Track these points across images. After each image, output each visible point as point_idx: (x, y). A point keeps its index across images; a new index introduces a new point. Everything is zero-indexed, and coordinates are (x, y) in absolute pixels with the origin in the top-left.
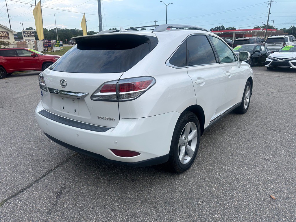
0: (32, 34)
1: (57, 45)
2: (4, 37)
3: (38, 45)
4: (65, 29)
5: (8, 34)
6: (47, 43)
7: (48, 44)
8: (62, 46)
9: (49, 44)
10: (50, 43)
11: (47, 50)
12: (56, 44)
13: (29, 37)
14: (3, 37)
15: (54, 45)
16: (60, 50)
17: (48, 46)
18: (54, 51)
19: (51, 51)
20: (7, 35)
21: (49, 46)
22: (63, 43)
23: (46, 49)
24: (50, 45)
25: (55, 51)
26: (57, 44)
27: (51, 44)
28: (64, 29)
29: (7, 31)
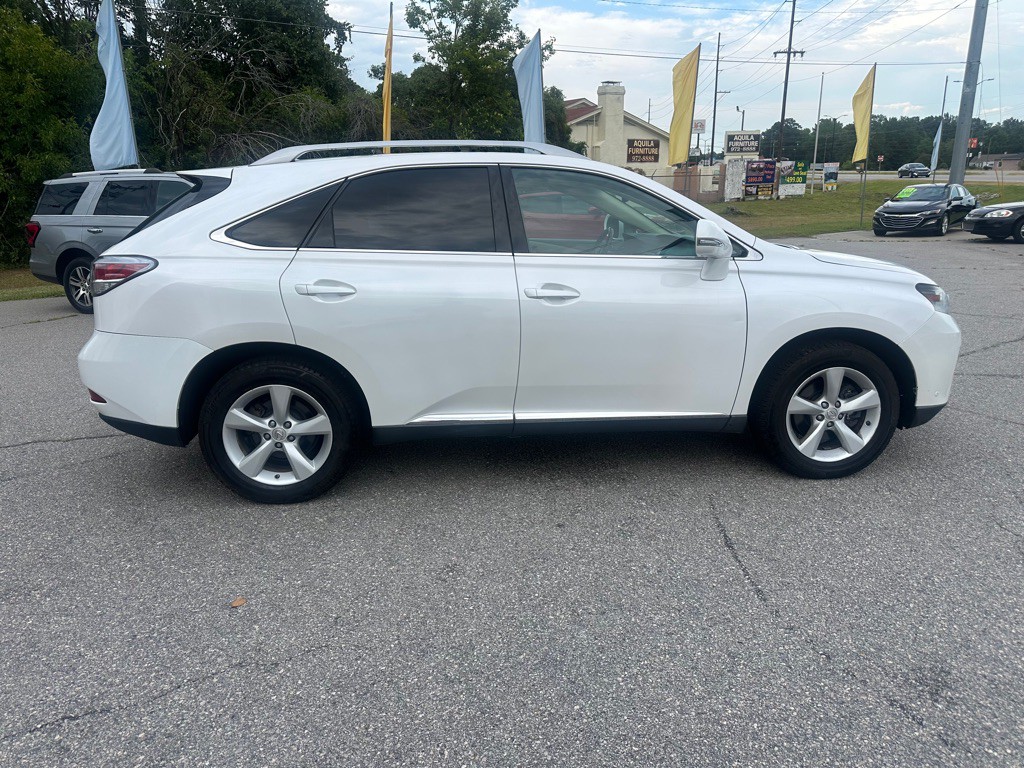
0: (752, 143)
1: (796, 176)
2: (645, 155)
3: (728, 177)
4: (899, 119)
5: (657, 145)
6: (761, 170)
7: (762, 173)
8: (832, 181)
9: (766, 175)
10: (772, 172)
11: (754, 192)
12: (790, 175)
13: (741, 151)
14: (642, 155)
15: (784, 177)
16: (803, 192)
17: (761, 179)
18: (778, 198)
19: (768, 198)
20: (654, 151)
21: (766, 180)
22: (841, 168)
23: (754, 190)
24: (768, 177)
25: (781, 197)
26: (797, 173)
27: (773, 175)
28: (895, 119)
29: (656, 138)
